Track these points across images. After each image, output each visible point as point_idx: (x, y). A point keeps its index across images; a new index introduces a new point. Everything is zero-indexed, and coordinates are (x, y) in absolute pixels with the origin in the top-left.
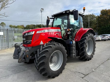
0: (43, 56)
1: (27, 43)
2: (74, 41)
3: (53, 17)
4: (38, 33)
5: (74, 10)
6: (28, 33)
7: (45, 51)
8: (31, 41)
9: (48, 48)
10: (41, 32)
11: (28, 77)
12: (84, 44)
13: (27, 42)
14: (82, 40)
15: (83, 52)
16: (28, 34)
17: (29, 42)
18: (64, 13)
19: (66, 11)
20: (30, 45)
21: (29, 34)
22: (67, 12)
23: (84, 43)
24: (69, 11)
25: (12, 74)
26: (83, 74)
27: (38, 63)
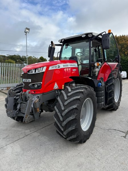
0: (73, 109)
1: (34, 87)
2: (103, 82)
3: (61, 42)
4: (51, 69)
5: (102, 33)
6: (35, 69)
7: (74, 100)
8: (41, 83)
9: (78, 94)
10: (55, 68)
11: (41, 145)
12: (113, 86)
13: (34, 85)
14: (109, 80)
15: (111, 98)
16: (35, 72)
17: (38, 85)
18: (83, 36)
19: (87, 34)
20: (39, 91)
21: (37, 71)
22: (90, 36)
23: (113, 84)
24: (91, 33)
25: (8, 143)
26: (122, 132)
27: (63, 121)
